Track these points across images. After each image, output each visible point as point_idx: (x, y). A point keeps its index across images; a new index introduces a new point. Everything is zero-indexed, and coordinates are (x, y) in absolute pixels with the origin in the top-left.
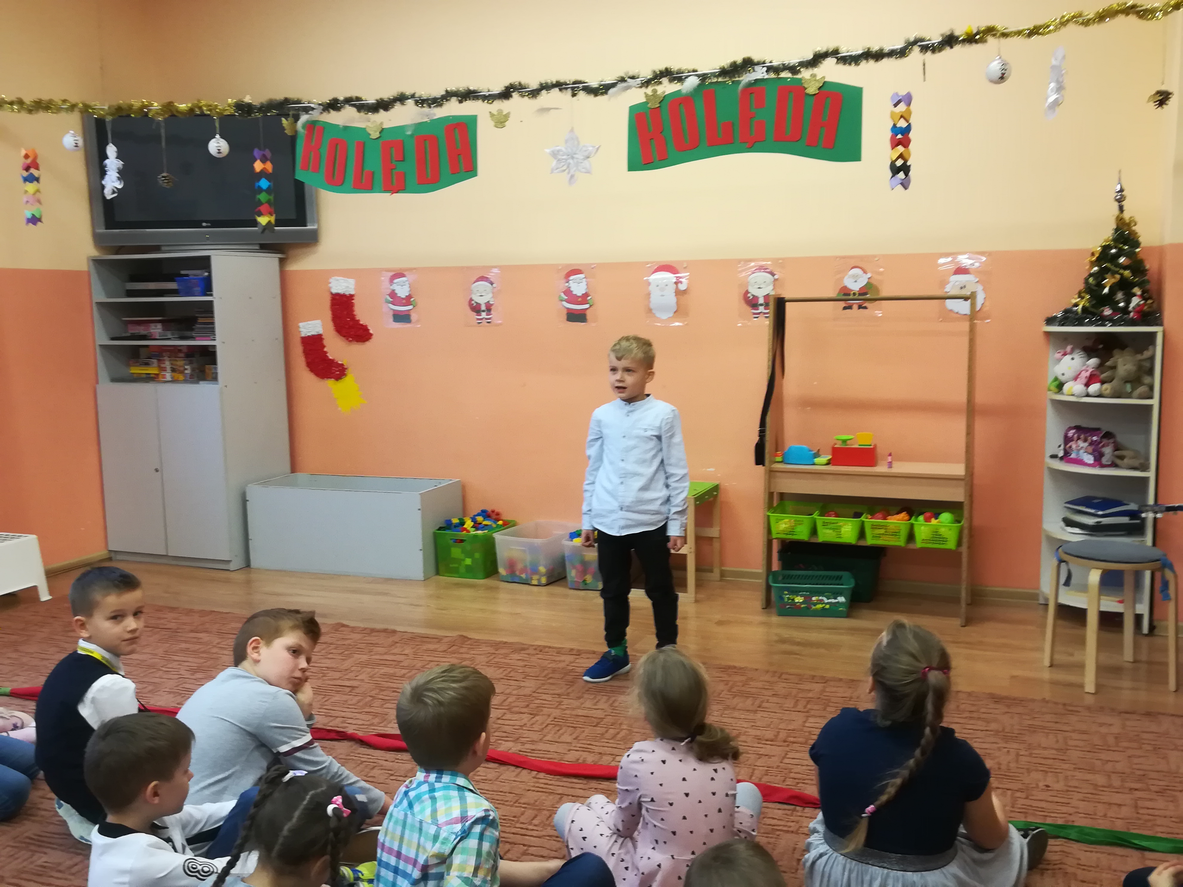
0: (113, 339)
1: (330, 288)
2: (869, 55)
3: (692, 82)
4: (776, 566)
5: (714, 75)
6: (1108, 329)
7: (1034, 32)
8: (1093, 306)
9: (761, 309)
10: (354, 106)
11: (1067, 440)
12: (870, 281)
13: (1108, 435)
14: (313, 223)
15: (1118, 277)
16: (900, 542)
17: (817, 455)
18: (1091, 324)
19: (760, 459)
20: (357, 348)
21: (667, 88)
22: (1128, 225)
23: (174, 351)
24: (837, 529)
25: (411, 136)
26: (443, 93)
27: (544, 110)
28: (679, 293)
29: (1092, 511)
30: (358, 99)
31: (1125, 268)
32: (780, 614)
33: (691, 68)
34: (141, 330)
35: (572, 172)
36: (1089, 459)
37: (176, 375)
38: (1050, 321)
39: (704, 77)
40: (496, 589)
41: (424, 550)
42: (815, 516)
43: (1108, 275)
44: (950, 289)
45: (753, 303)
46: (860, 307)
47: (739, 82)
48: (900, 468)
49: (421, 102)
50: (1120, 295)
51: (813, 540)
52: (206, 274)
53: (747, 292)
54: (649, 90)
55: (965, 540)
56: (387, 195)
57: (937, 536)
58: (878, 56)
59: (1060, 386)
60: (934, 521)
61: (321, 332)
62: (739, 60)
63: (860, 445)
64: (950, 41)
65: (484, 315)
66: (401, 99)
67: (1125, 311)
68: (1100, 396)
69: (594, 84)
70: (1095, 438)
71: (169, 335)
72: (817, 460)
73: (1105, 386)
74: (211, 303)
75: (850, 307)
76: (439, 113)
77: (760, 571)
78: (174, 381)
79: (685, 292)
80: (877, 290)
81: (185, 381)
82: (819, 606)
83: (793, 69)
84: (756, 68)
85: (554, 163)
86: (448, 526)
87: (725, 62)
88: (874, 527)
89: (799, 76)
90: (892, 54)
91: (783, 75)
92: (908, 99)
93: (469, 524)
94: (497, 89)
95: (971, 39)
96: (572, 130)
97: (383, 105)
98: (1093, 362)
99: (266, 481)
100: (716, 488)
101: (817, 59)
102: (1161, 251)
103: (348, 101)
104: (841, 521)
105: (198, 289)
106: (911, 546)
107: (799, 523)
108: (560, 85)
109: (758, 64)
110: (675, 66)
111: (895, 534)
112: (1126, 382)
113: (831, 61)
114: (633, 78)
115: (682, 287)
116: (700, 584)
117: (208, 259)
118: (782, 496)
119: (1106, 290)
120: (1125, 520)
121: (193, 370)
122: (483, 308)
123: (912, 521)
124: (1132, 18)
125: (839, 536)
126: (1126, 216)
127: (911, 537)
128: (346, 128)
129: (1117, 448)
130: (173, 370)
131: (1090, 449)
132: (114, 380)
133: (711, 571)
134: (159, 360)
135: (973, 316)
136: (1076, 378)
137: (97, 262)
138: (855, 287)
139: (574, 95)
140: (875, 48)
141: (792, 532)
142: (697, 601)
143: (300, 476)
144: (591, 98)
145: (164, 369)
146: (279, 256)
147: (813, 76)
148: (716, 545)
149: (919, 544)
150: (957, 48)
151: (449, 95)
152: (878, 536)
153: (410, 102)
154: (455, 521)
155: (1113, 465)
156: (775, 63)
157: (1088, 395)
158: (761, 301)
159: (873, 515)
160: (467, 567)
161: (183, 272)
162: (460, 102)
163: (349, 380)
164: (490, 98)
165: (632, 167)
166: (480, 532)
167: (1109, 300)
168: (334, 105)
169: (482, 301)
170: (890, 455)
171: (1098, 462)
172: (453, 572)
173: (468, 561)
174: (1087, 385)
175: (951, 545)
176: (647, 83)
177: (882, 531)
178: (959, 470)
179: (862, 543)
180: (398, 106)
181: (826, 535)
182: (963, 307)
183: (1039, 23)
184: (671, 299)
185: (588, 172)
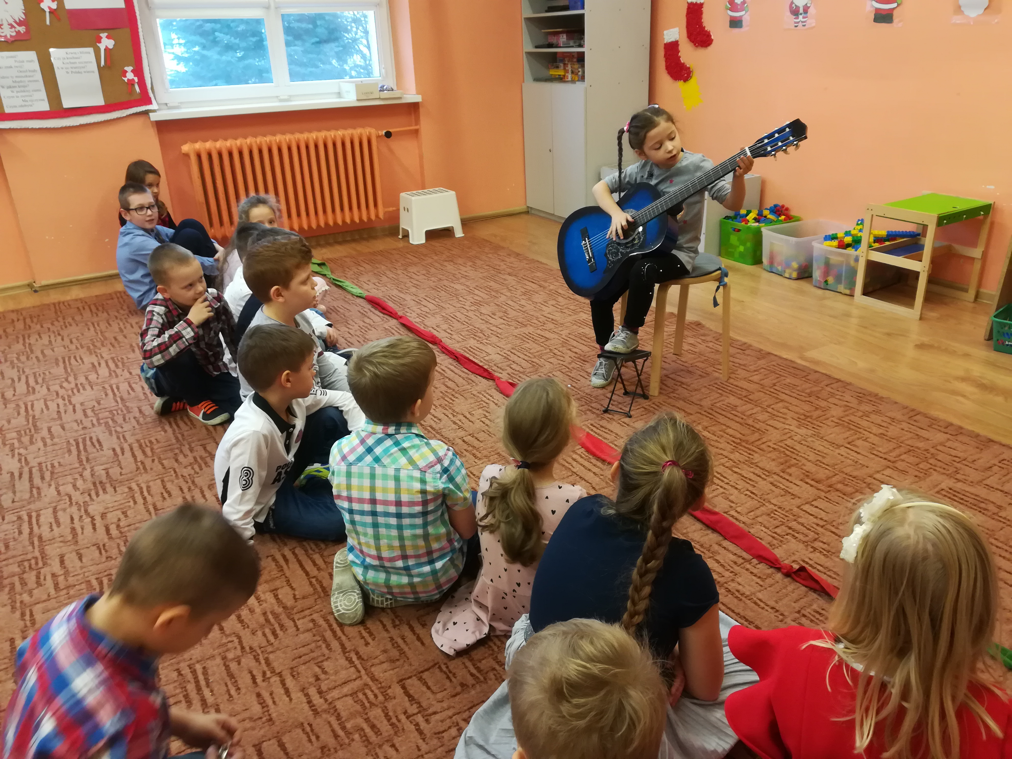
0: (537, 47)
20: (702, 52)
23: (572, 57)
32: (997, 350)
61: (678, 39)
65: (801, 17)
74: (584, 15)
78: (572, 81)
93: (752, 216)
100: (989, 206)
116: (934, 300)
122: (801, 11)
130: (573, 72)
132: (535, 80)
134: (565, 64)
142: (922, 319)
145: (568, 72)
148: (977, 266)
160: (740, 253)
163: (693, 81)
166: (756, 224)
172: (730, 255)
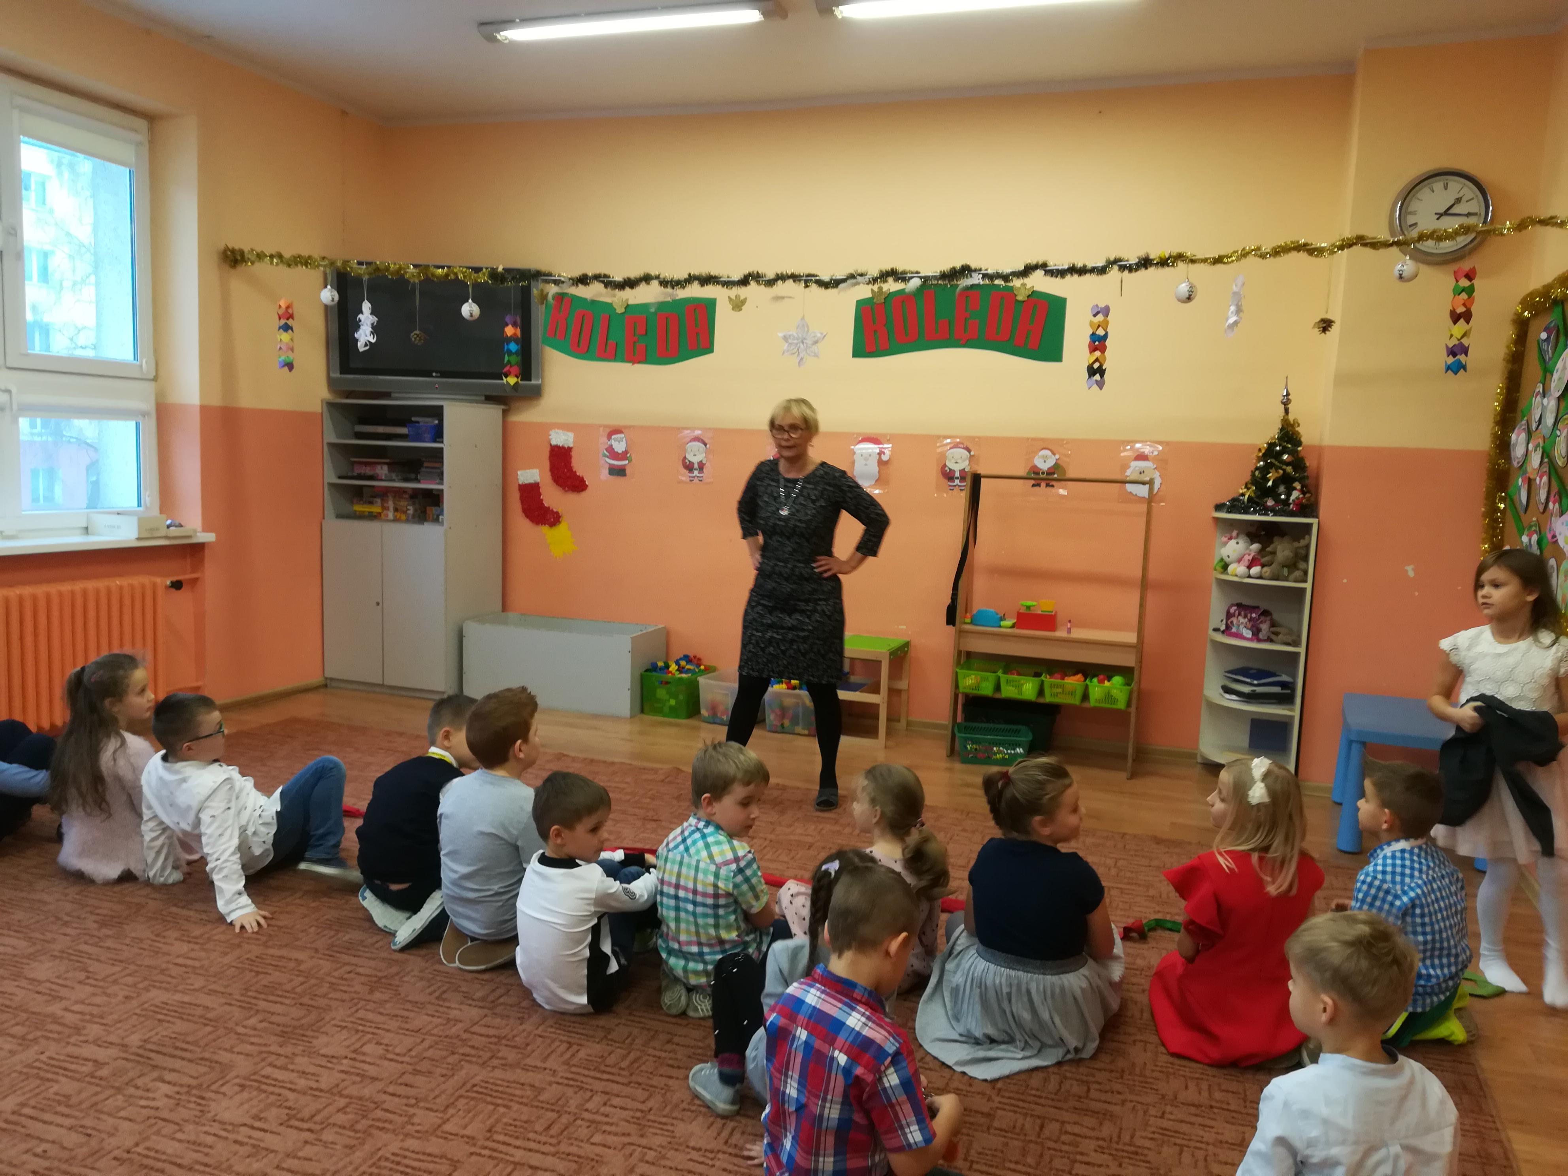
0: (340, 477)
1: (550, 440)
2: (1074, 270)
3: (915, 283)
4: (959, 719)
5: (935, 277)
6: (1270, 518)
7: (1218, 260)
8: (1258, 497)
9: (957, 482)
10: (603, 282)
11: (1229, 615)
12: (1059, 462)
13: (1266, 613)
14: (537, 378)
15: (1281, 472)
16: (1076, 701)
17: (1003, 618)
18: (1254, 513)
19: (951, 619)
20: (572, 498)
21: (892, 286)
22: (1293, 426)
23: (399, 493)
24: (1019, 687)
25: (655, 313)
26: (686, 276)
27: (778, 298)
28: (881, 463)
29: (1248, 680)
30: (606, 276)
31: (1287, 464)
32: (964, 762)
33: (914, 269)
34: (368, 471)
35: (801, 355)
36: (1248, 634)
37: (398, 515)
38: (1219, 507)
39: (926, 279)
40: (697, 729)
41: (632, 689)
42: (1000, 673)
43: (1273, 470)
44: (1130, 474)
45: (949, 476)
46: (1047, 485)
47: (957, 286)
48: (1078, 634)
49: (664, 283)
50: (1282, 489)
51: (997, 696)
52: (436, 422)
53: (945, 466)
54: (876, 287)
55: (1134, 702)
56: (628, 366)
57: (1108, 697)
58: (1082, 271)
59: (1225, 567)
60: (1107, 684)
61: (538, 481)
62: (958, 265)
63: (1042, 611)
64: (1145, 263)
65: (696, 473)
66: (647, 279)
67: (1286, 502)
68: (1260, 577)
69: (826, 278)
70: (1254, 615)
71: (394, 476)
72: (1003, 623)
73: (1265, 569)
74: (442, 449)
75: (1039, 485)
76: (682, 294)
77: (946, 723)
78: (396, 520)
79: (887, 463)
80: (1064, 471)
81: (407, 521)
82: (999, 756)
83: (1006, 278)
84: (973, 274)
85: (785, 346)
86: (654, 668)
87: (946, 267)
88: (1052, 686)
89: (1011, 284)
90: (1093, 270)
91: (997, 282)
92: (1106, 311)
93: (673, 667)
94: (736, 277)
95: (1163, 263)
96: (803, 318)
97: (630, 283)
98: (1256, 546)
99: (481, 619)
100: (907, 644)
101: (1028, 270)
102: (1319, 450)
103: (597, 277)
104: (1022, 679)
105: (427, 436)
106: (1085, 705)
107: (985, 679)
108: (795, 277)
109: (975, 270)
110: (900, 268)
111: (1072, 693)
112: (1283, 566)
113: (1040, 273)
114: (861, 275)
115: (885, 458)
116: (889, 733)
117: (442, 407)
118: (969, 654)
119: (1270, 483)
120: (1277, 689)
121: (415, 510)
122: (696, 466)
123: (1088, 682)
124: (1303, 255)
125: (1020, 692)
126: (1291, 417)
127: (1085, 697)
128: (593, 302)
129: (1273, 624)
130: (396, 510)
131: (1249, 625)
132: (340, 516)
133: (899, 721)
134: (382, 500)
135: (1151, 499)
136: (1239, 561)
137: (331, 405)
138: (1044, 466)
139: (807, 286)
140: (1079, 265)
141: (977, 687)
142: (886, 747)
143: (511, 615)
144: (822, 290)
145: (388, 509)
146: (503, 407)
147: (1024, 285)
148: (904, 696)
149: (1092, 703)
150: (1151, 270)
151: (691, 279)
152: (1057, 695)
153: (655, 283)
154: (660, 664)
155: (1270, 640)
156: (990, 271)
157: (1249, 576)
158: (957, 474)
159: (1051, 674)
160: (672, 708)
161: (413, 419)
162: (702, 285)
163: (563, 528)
164: (728, 284)
165: (856, 354)
166: (684, 676)
167: (1272, 492)
168: (583, 280)
169: (695, 460)
170: (1070, 622)
171: (1256, 636)
172: (658, 711)
173: (673, 702)
174: (1249, 567)
175: (1121, 705)
176: (875, 280)
177: (1060, 690)
178: (1131, 638)
179: (1041, 700)
180: (643, 286)
181: (1008, 692)
182: (1142, 491)
183: (1223, 253)
184: (874, 468)
185: (816, 356)
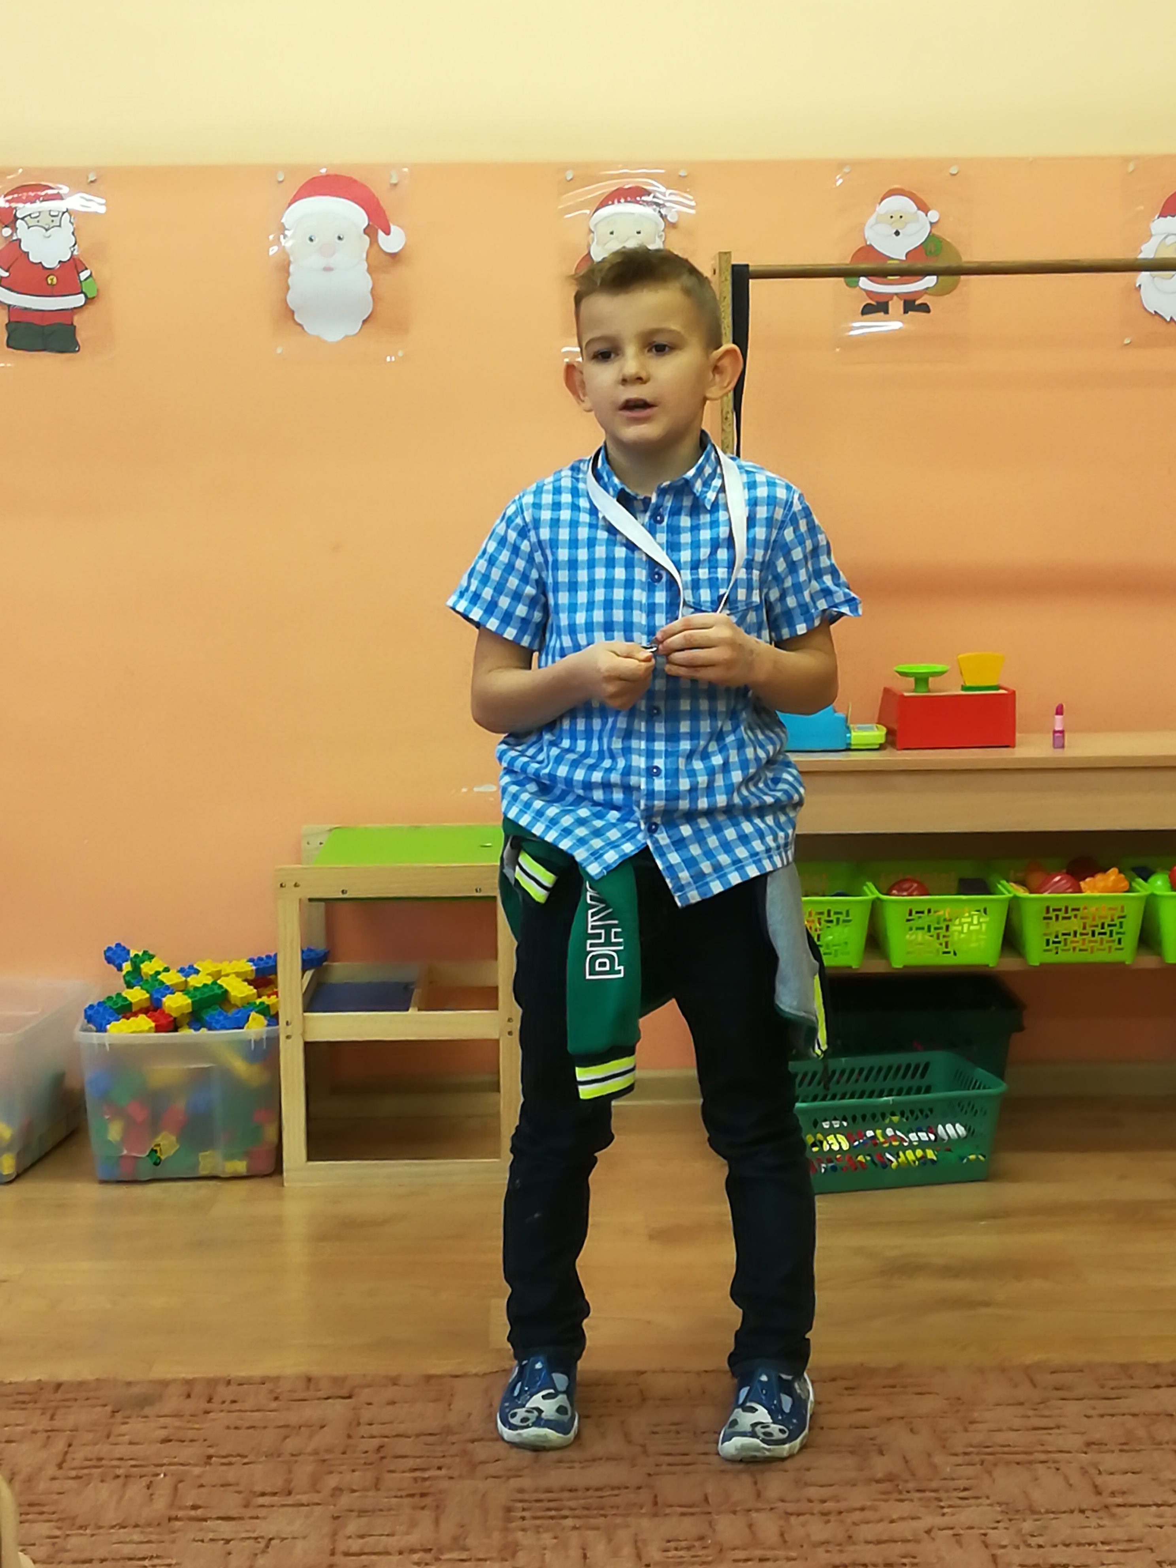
16: (1125, 951)
24: (942, 930)
42: (878, 893)
48: (1092, 745)
51: (876, 966)
63: (964, 688)
72: (856, 737)
88: (1050, 914)
104: (946, 903)
106: (1153, 961)
111: (1108, 930)
123: (1143, 890)
125: (949, 946)
127: (1150, 936)
149: (1167, 953)
152: (1063, 940)
170: (1059, 711)
177: (1075, 924)
179: (1013, 964)
181: (910, 949)
